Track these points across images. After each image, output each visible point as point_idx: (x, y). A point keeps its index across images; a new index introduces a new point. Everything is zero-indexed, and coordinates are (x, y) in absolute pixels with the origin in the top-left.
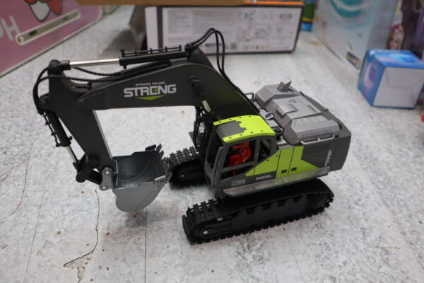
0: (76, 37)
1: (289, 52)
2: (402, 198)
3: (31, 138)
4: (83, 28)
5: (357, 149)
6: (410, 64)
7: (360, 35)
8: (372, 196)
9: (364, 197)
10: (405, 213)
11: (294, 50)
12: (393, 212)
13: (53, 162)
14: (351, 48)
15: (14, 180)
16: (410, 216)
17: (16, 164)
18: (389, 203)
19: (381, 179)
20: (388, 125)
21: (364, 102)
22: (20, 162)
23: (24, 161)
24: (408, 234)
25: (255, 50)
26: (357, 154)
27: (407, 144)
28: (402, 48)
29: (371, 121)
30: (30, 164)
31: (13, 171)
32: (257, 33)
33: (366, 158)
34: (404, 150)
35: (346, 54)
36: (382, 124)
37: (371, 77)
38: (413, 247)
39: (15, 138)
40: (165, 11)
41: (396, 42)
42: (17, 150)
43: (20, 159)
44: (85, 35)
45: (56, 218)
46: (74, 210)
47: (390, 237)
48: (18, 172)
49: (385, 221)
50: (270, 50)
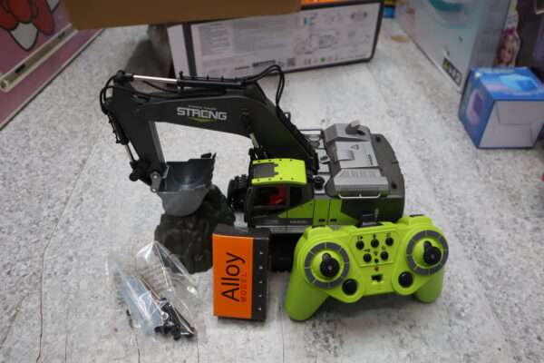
1: (366, 61)
2: (516, 301)
3: (39, 245)
5: (459, 224)
7: (461, 39)
8: (478, 301)
9: (468, 305)
10: (521, 325)
11: (372, 57)
12: (505, 326)
13: (72, 284)
14: (448, 54)
15: (27, 318)
16: (527, 331)
17: (26, 291)
18: (499, 311)
19: (489, 272)
20: (499, 179)
21: (468, 142)
22: (30, 287)
23: (36, 285)
24: (524, 358)
25: (320, 63)
26: (458, 233)
27: (524, 210)
29: (476, 173)
30: (44, 290)
31: (24, 303)
32: (321, 42)
33: (470, 239)
34: (519, 220)
35: (442, 62)
36: (491, 178)
39: (20, 247)
40: (195, 29)
41: (510, 52)
42: (24, 267)
43: (30, 282)
46: (108, 359)
48: (30, 305)
49: (495, 340)
50: (340, 60)
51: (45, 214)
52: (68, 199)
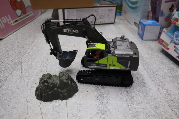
0: (32, 22)
1: (113, 23)
2: (151, 68)
3: (21, 57)
4: (34, 18)
6: (154, 24)
7: (138, 15)
8: (141, 68)
10: (152, 72)
11: (114, 22)
12: (148, 72)
13: (30, 63)
14: (135, 20)
15: (18, 70)
17: (17, 65)
18: (146, 70)
19: (144, 63)
20: (148, 46)
21: (140, 39)
23: (20, 64)
24: (152, 78)
25: (100, 23)
27: (154, 51)
28: (152, 19)
29: (142, 45)
30: (22, 64)
31: (17, 67)
32: (100, 17)
34: (153, 53)
35: (134, 23)
36: (146, 46)
37: (142, 30)
38: (153, 81)
39: (15, 57)
40: (66, 11)
41: (150, 17)
42: (17, 60)
43: (18, 63)
44: (35, 21)
45: (34, 80)
47: (146, 79)
48: (18, 67)
49: (145, 75)
50: (105, 23)
51: (23, 51)
52: (29, 48)
